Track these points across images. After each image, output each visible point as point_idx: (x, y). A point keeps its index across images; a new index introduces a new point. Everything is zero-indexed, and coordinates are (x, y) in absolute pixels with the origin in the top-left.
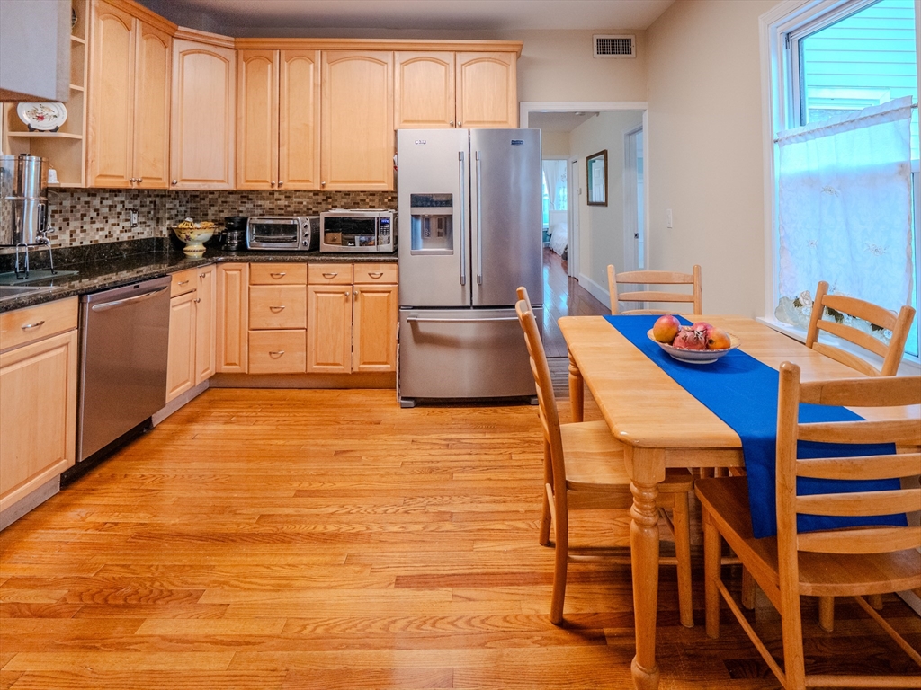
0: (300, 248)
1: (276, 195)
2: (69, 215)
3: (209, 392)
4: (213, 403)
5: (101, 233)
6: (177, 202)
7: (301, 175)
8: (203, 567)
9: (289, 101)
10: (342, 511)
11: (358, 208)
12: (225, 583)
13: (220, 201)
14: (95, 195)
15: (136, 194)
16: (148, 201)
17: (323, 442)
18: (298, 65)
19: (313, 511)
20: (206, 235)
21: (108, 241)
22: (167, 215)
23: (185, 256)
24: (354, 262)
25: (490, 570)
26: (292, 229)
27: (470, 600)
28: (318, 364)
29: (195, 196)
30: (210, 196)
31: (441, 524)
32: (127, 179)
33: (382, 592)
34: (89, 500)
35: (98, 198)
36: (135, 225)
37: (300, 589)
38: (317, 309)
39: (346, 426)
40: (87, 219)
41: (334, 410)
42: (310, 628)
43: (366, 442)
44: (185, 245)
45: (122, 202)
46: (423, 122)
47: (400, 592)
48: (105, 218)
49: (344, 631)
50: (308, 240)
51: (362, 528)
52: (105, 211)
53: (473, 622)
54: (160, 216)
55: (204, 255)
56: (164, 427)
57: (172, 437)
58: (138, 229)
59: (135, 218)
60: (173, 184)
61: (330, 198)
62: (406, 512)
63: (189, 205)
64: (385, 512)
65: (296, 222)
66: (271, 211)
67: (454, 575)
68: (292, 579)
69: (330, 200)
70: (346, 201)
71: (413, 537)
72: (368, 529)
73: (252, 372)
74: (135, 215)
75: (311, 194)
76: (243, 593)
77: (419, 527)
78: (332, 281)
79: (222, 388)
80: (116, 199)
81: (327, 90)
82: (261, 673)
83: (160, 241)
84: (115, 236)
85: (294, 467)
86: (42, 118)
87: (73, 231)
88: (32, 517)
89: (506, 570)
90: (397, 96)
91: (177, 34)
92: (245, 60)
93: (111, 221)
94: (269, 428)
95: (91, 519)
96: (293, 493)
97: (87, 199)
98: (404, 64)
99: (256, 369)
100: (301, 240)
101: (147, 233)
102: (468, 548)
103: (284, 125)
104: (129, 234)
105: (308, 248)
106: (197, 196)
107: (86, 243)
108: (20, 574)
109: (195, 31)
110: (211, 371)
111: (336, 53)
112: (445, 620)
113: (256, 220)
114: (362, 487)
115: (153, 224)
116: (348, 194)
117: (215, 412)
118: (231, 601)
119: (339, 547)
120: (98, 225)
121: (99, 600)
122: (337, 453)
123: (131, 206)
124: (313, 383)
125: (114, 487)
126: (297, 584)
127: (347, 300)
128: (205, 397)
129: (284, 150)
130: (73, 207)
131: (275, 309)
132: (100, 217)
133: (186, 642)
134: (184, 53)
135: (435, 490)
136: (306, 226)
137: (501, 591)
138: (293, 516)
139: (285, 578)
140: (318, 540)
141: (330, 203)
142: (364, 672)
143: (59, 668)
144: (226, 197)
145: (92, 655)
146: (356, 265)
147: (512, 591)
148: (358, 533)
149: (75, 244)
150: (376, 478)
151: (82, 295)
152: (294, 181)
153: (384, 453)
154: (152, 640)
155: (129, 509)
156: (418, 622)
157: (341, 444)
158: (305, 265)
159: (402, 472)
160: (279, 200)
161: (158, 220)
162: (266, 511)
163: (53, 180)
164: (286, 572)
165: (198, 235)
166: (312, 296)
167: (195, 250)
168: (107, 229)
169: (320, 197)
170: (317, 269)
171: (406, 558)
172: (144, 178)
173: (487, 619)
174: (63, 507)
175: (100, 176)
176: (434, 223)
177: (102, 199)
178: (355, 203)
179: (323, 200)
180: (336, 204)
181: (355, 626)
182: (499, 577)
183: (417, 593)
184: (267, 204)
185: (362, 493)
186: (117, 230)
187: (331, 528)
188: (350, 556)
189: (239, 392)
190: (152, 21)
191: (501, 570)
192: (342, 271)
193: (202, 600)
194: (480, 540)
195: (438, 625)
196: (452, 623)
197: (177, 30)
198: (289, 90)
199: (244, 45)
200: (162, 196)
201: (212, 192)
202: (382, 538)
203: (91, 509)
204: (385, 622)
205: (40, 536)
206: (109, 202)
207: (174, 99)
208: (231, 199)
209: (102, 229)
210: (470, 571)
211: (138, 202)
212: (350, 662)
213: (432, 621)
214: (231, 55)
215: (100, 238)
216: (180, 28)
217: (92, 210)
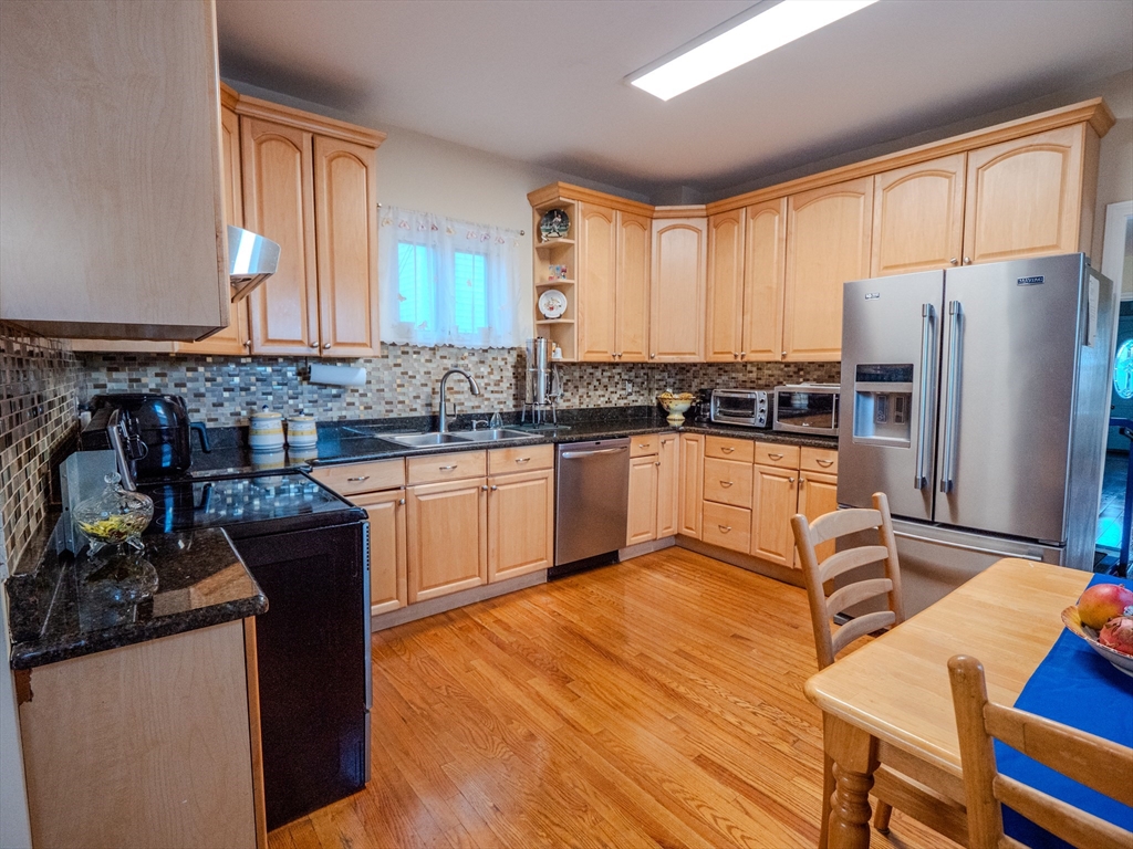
0: (758, 424)
1: (749, 367)
2: (578, 384)
3: (673, 549)
4: (670, 559)
5: (602, 399)
6: (666, 374)
7: (763, 345)
8: (583, 666)
9: (753, 263)
10: (701, 682)
11: (834, 382)
12: (588, 683)
13: (701, 372)
14: (597, 368)
15: (631, 367)
16: (642, 372)
17: (730, 622)
18: (763, 219)
19: (680, 671)
20: (684, 405)
21: (608, 405)
22: (656, 386)
23: (668, 424)
24: (801, 445)
25: (790, 807)
26: (750, 403)
27: (747, 813)
28: (762, 549)
29: (682, 368)
30: (694, 368)
31: (779, 741)
32: (609, 354)
33: (681, 757)
34: (556, 594)
35: (600, 370)
36: (630, 394)
37: (627, 716)
38: (762, 491)
39: (761, 617)
40: (591, 387)
41: (763, 599)
42: (613, 743)
43: (768, 638)
44: (668, 414)
45: (619, 374)
46: (910, 265)
47: (693, 765)
48: (605, 386)
49: (632, 761)
50: (764, 417)
51: (705, 704)
52: (605, 380)
53: (733, 831)
54: (651, 386)
55: (683, 425)
56: (628, 565)
57: (628, 573)
58: (633, 397)
59: (629, 387)
60: (652, 358)
61: (802, 370)
62: (754, 713)
63: (678, 377)
64: (736, 702)
65: (754, 396)
66: (743, 385)
67: (751, 786)
68: (628, 706)
69: (802, 373)
70: (819, 373)
71: (742, 736)
72: (710, 706)
73: (705, 540)
74: (630, 385)
75: (783, 366)
76: (593, 696)
77: (755, 732)
78: (777, 463)
79: (682, 547)
80: (614, 371)
81: (792, 244)
82: (566, 747)
83: (650, 408)
84: (614, 402)
85: (691, 630)
86: (552, 309)
87: (581, 397)
88: (527, 591)
89: (808, 818)
90: (876, 236)
91: (655, 215)
92: (716, 227)
93: (610, 389)
94: (695, 592)
95: (550, 606)
96: (674, 650)
97: (591, 371)
98: (886, 189)
99: (708, 538)
100: (759, 415)
101: (641, 401)
102: (786, 776)
103: (748, 290)
104: (625, 401)
105: (763, 425)
106: (684, 368)
107: (591, 406)
108: (505, 620)
109: (668, 208)
110: (674, 530)
111: (803, 195)
112: (711, 811)
113: (719, 392)
114: (733, 673)
115: (646, 392)
116: (821, 365)
117: (668, 566)
118: (583, 695)
119: (677, 707)
120: (600, 392)
121: (525, 653)
122: (734, 636)
123: (626, 377)
124: (759, 568)
125: (573, 592)
126: (628, 711)
127: (792, 487)
128: (665, 552)
129: (747, 317)
130: (581, 377)
131: (725, 484)
132: (602, 386)
133: (545, 702)
134: (661, 232)
135: (800, 710)
136: (762, 401)
137: (782, 827)
138: (662, 665)
139: (623, 703)
140: (665, 692)
141: (801, 376)
142: (623, 795)
143: (489, 676)
144: (706, 369)
145: (504, 679)
146: (803, 448)
147: (796, 838)
148: (699, 706)
149: (583, 407)
150: (752, 672)
151: (556, 444)
152: (756, 352)
153: (779, 655)
154: (532, 690)
155: (571, 609)
156: (688, 796)
157: (744, 630)
158: (752, 442)
159: (781, 679)
160: (751, 372)
161: (650, 390)
162: (647, 652)
163: (558, 356)
164: (628, 700)
165: (678, 405)
166: (757, 474)
167: (676, 418)
168: (607, 396)
169: (792, 369)
170: (764, 448)
171: (721, 745)
172: (625, 353)
173: (749, 838)
174: (542, 592)
175: (588, 352)
176: (892, 403)
177: (603, 371)
178: (830, 377)
179: (795, 373)
180: (808, 377)
181: (642, 764)
182: (795, 819)
183: (707, 776)
184: (740, 376)
185: (729, 678)
186: (615, 397)
187: (682, 690)
188: (678, 717)
189: (694, 556)
190: (630, 209)
191: (802, 815)
192: (788, 452)
193: (569, 685)
194: (806, 777)
195: (701, 809)
196: (715, 818)
197: (654, 211)
198: (754, 250)
199: (715, 210)
200: (653, 368)
201: (695, 365)
202: (715, 720)
203: (554, 600)
204: (665, 777)
205: (524, 604)
206: (609, 374)
207: (653, 278)
208: (711, 370)
209: (603, 396)
210: (770, 794)
211: (633, 374)
212: (619, 782)
213: (700, 803)
214: (702, 224)
215: (602, 403)
216: (657, 208)
217: (595, 380)
